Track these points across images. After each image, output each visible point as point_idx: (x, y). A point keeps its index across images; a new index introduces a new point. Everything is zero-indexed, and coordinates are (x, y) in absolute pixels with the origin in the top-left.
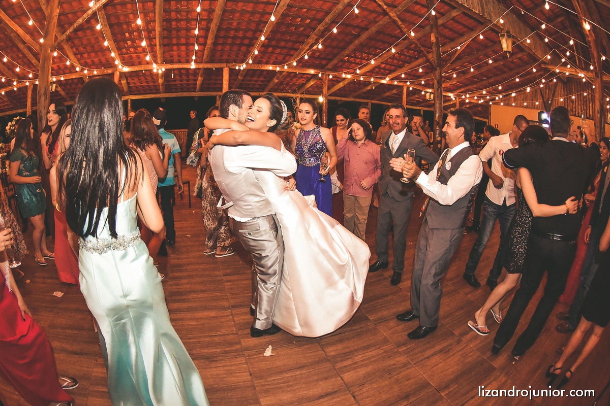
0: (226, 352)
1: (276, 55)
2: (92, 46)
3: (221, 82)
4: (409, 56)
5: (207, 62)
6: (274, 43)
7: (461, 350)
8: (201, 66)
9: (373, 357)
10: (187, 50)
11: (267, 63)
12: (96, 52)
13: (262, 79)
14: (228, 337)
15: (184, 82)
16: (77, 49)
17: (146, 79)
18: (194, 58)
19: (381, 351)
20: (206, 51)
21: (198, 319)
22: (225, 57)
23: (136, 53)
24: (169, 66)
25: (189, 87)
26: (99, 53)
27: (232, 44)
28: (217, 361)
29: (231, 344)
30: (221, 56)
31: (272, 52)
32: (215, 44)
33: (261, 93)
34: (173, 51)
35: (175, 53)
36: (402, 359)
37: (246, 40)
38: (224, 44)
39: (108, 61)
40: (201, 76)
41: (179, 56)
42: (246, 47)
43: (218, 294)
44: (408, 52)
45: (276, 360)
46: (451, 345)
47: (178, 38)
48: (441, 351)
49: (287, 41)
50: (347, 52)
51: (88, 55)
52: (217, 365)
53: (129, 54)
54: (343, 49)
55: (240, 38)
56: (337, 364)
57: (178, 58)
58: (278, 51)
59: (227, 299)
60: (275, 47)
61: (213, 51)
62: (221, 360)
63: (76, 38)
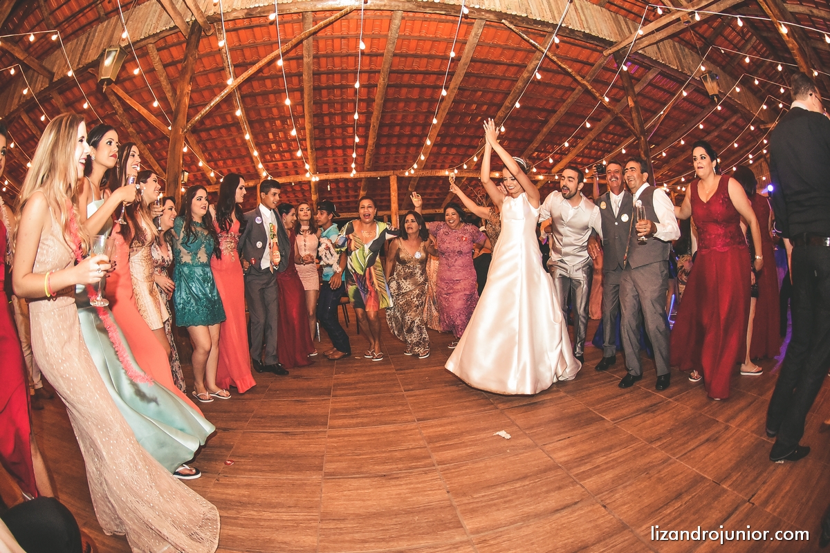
0: (411, 468)
1: (451, 157)
2: (229, 151)
3: (387, 198)
4: (608, 143)
5: (369, 170)
6: (448, 141)
7: (732, 436)
8: (363, 175)
9: (620, 457)
10: (345, 155)
11: (442, 168)
12: (234, 159)
13: (437, 191)
14: (413, 452)
15: (343, 200)
16: (210, 155)
17: (296, 196)
18: (353, 165)
19: (629, 450)
20: (367, 155)
21: (370, 434)
22: (391, 163)
23: (282, 160)
24: (324, 177)
25: (349, 206)
26: (237, 161)
27: (399, 145)
28: (398, 478)
29: (416, 458)
30: (386, 162)
31: (447, 154)
32: (378, 145)
33: (437, 210)
34: (327, 157)
35: (330, 160)
36: (660, 455)
37: (414, 138)
38: (388, 146)
39: (249, 172)
40: (364, 190)
41: (336, 164)
42: (415, 148)
43: (399, 408)
44: (606, 137)
45: (483, 473)
46: (718, 432)
47: (333, 139)
48: (707, 440)
49: (464, 137)
50: (535, 145)
51: (224, 163)
52: (398, 483)
53: (273, 161)
54: (531, 142)
55: (407, 136)
56: (572, 471)
57: (335, 166)
58: (454, 150)
59: (410, 413)
60: (450, 146)
61: (376, 156)
62: (403, 477)
63: (208, 140)
